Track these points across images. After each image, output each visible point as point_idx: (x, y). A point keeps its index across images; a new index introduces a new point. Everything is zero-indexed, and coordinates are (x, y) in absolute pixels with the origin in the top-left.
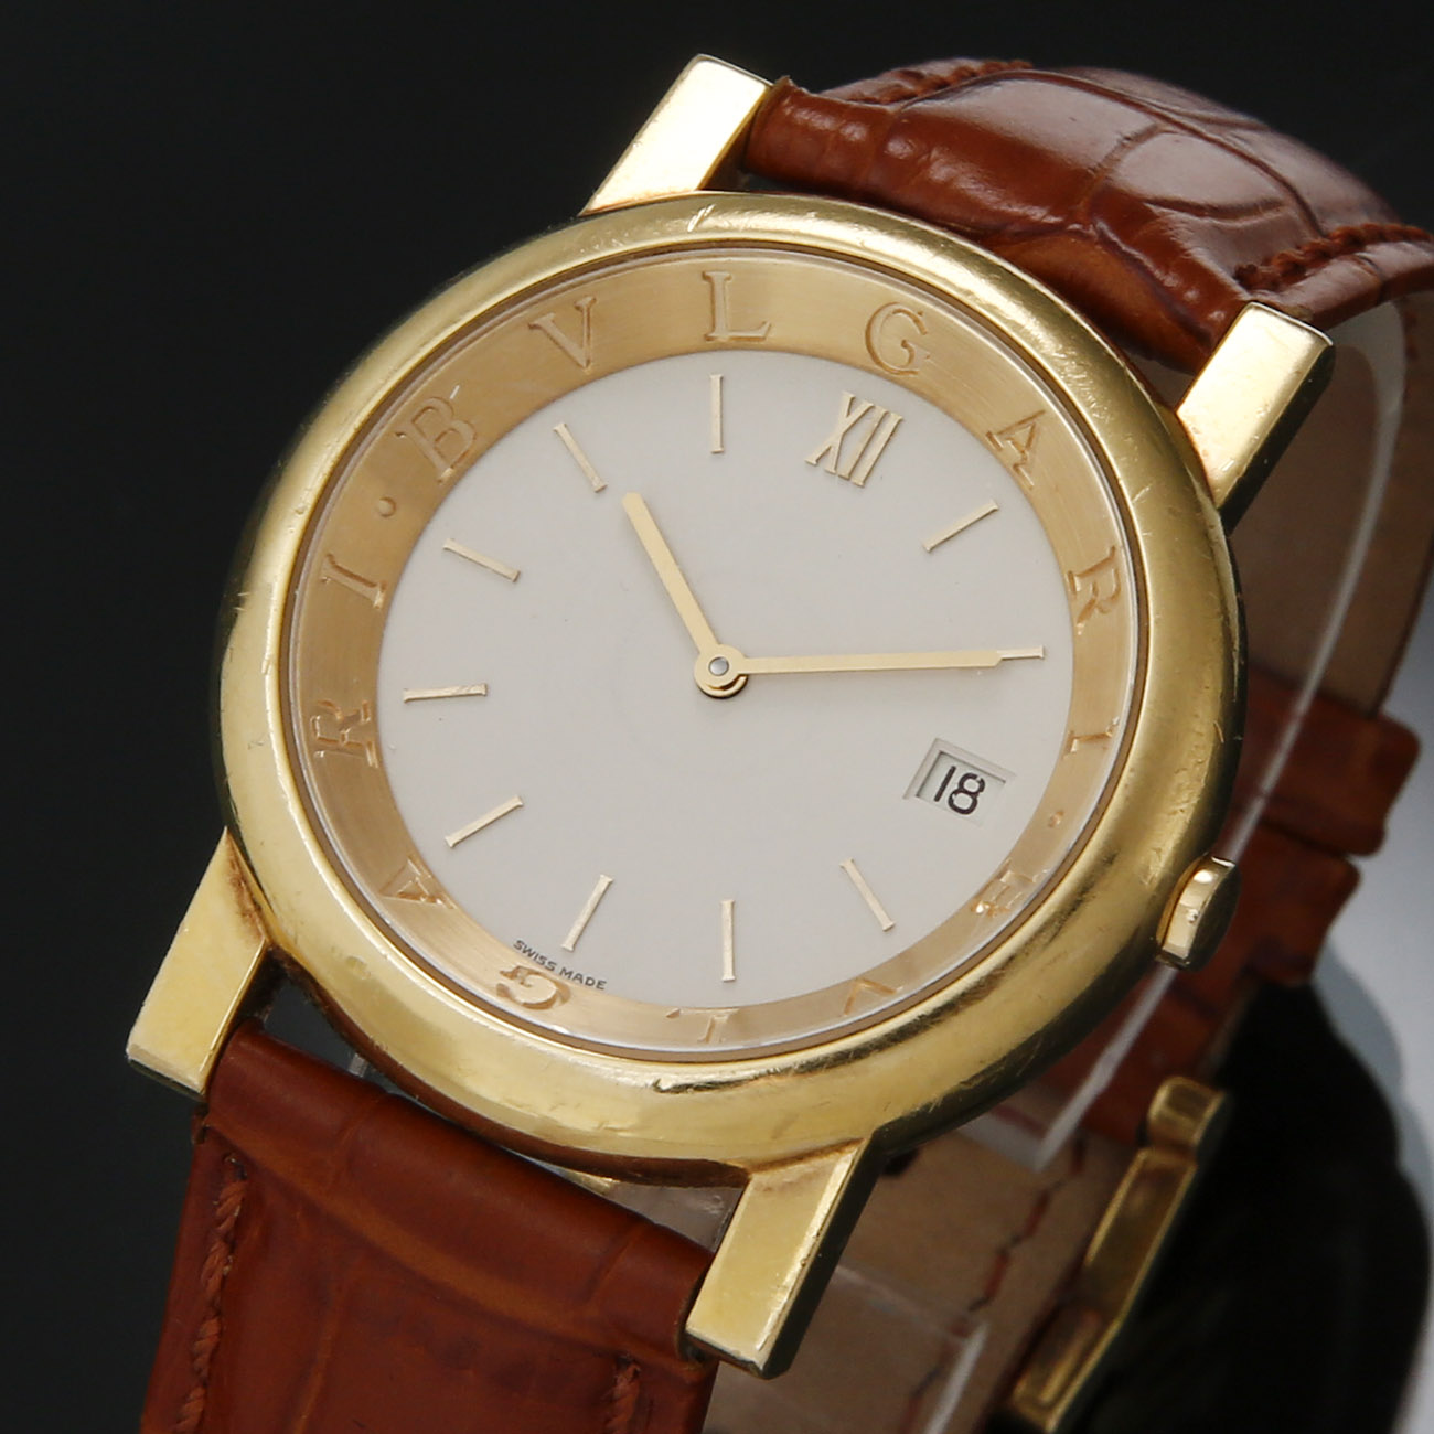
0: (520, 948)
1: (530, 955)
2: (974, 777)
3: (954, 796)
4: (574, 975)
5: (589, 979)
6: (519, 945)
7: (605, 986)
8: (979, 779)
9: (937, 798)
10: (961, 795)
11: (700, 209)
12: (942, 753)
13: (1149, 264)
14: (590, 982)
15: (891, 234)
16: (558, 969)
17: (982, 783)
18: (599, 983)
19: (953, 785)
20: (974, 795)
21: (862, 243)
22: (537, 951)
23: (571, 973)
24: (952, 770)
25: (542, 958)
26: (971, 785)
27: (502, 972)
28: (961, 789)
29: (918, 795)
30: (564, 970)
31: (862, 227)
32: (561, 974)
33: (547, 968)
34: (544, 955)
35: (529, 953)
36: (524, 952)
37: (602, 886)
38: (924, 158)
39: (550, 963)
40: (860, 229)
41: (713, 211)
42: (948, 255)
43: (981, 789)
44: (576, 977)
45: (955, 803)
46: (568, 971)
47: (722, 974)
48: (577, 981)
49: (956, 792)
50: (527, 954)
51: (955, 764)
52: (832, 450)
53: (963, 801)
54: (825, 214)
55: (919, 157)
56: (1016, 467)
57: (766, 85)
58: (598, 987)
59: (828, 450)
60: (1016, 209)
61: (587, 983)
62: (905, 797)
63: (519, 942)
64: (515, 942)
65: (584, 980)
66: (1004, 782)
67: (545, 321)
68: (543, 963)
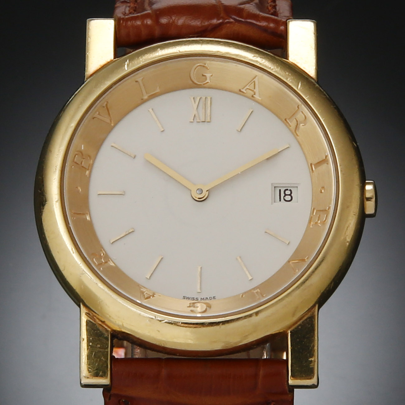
0: (185, 298)
1: (189, 299)
2: (287, 190)
3: (284, 198)
4: (205, 299)
5: (210, 298)
6: (184, 298)
7: (216, 297)
8: (289, 189)
9: (280, 200)
10: (286, 196)
11: (125, 62)
12: (275, 187)
13: (254, 22)
14: (211, 298)
15: (185, 45)
16: (199, 299)
17: (290, 190)
18: (214, 297)
19: (283, 195)
20: (290, 195)
21: (179, 51)
22: (191, 297)
23: (204, 298)
24: (280, 190)
25: (193, 298)
26: (288, 192)
27: (188, 307)
28: (285, 195)
29: (275, 202)
30: (201, 299)
31: (175, 46)
32: (201, 300)
33: (196, 300)
34: (194, 297)
35: (188, 298)
36: (187, 299)
37: (199, 270)
38: (171, 20)
39: (196, 298)
40: (176, 48)
41: (129, 61)
42: (205, 43)
43: (291, 193)
44: (206, 299)
45: (286, 199)
46: (202, 298)
47: (248, 278)
48: (207, 300)
49: (284, 196)
50: (188, 299)
51: (280, 188)
52: (196, 115)
53: (288, 198)
54: (162, 47)
55: (170, 21)
56: (253, 96)
57: (113, 19)
58: (214, 299)
59: (195, 115)
60: (206, 23)
61: (210, 299)
62: (272, 204)
63: (184, 297)
64: (183, 297)
65: (209, 298)
66: (297, 187)
67: (96, 115)
68: (194, 300)
